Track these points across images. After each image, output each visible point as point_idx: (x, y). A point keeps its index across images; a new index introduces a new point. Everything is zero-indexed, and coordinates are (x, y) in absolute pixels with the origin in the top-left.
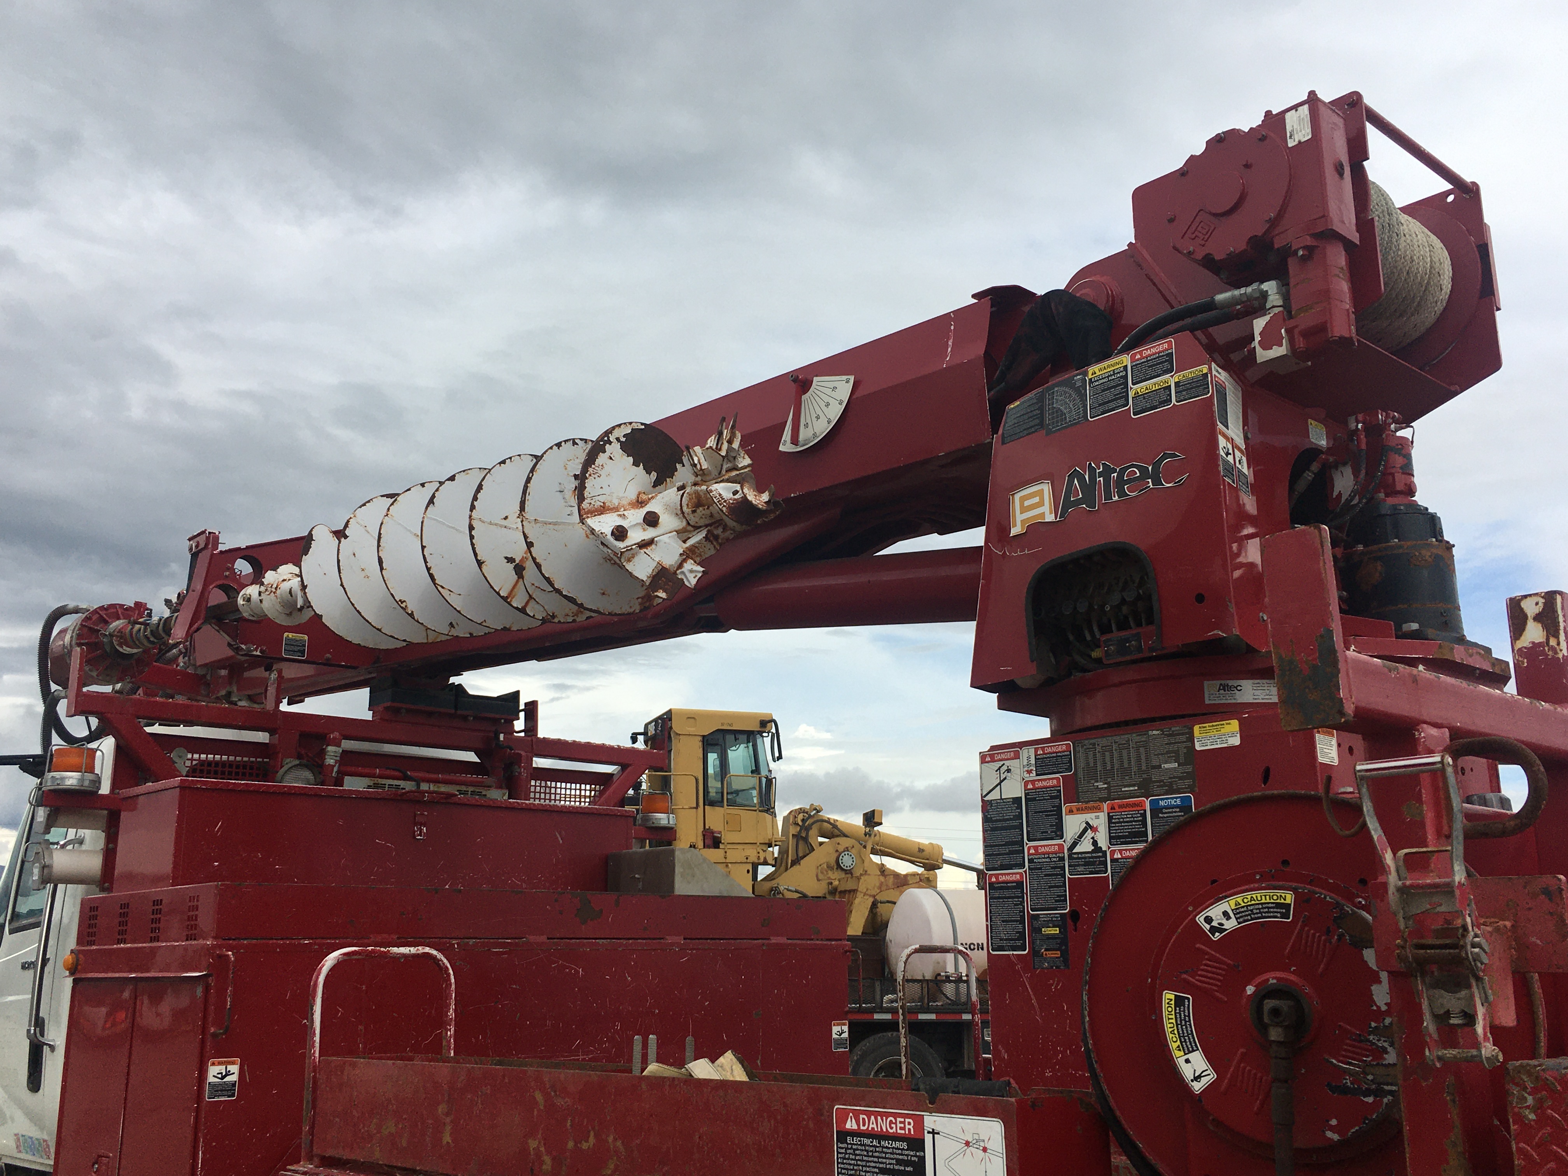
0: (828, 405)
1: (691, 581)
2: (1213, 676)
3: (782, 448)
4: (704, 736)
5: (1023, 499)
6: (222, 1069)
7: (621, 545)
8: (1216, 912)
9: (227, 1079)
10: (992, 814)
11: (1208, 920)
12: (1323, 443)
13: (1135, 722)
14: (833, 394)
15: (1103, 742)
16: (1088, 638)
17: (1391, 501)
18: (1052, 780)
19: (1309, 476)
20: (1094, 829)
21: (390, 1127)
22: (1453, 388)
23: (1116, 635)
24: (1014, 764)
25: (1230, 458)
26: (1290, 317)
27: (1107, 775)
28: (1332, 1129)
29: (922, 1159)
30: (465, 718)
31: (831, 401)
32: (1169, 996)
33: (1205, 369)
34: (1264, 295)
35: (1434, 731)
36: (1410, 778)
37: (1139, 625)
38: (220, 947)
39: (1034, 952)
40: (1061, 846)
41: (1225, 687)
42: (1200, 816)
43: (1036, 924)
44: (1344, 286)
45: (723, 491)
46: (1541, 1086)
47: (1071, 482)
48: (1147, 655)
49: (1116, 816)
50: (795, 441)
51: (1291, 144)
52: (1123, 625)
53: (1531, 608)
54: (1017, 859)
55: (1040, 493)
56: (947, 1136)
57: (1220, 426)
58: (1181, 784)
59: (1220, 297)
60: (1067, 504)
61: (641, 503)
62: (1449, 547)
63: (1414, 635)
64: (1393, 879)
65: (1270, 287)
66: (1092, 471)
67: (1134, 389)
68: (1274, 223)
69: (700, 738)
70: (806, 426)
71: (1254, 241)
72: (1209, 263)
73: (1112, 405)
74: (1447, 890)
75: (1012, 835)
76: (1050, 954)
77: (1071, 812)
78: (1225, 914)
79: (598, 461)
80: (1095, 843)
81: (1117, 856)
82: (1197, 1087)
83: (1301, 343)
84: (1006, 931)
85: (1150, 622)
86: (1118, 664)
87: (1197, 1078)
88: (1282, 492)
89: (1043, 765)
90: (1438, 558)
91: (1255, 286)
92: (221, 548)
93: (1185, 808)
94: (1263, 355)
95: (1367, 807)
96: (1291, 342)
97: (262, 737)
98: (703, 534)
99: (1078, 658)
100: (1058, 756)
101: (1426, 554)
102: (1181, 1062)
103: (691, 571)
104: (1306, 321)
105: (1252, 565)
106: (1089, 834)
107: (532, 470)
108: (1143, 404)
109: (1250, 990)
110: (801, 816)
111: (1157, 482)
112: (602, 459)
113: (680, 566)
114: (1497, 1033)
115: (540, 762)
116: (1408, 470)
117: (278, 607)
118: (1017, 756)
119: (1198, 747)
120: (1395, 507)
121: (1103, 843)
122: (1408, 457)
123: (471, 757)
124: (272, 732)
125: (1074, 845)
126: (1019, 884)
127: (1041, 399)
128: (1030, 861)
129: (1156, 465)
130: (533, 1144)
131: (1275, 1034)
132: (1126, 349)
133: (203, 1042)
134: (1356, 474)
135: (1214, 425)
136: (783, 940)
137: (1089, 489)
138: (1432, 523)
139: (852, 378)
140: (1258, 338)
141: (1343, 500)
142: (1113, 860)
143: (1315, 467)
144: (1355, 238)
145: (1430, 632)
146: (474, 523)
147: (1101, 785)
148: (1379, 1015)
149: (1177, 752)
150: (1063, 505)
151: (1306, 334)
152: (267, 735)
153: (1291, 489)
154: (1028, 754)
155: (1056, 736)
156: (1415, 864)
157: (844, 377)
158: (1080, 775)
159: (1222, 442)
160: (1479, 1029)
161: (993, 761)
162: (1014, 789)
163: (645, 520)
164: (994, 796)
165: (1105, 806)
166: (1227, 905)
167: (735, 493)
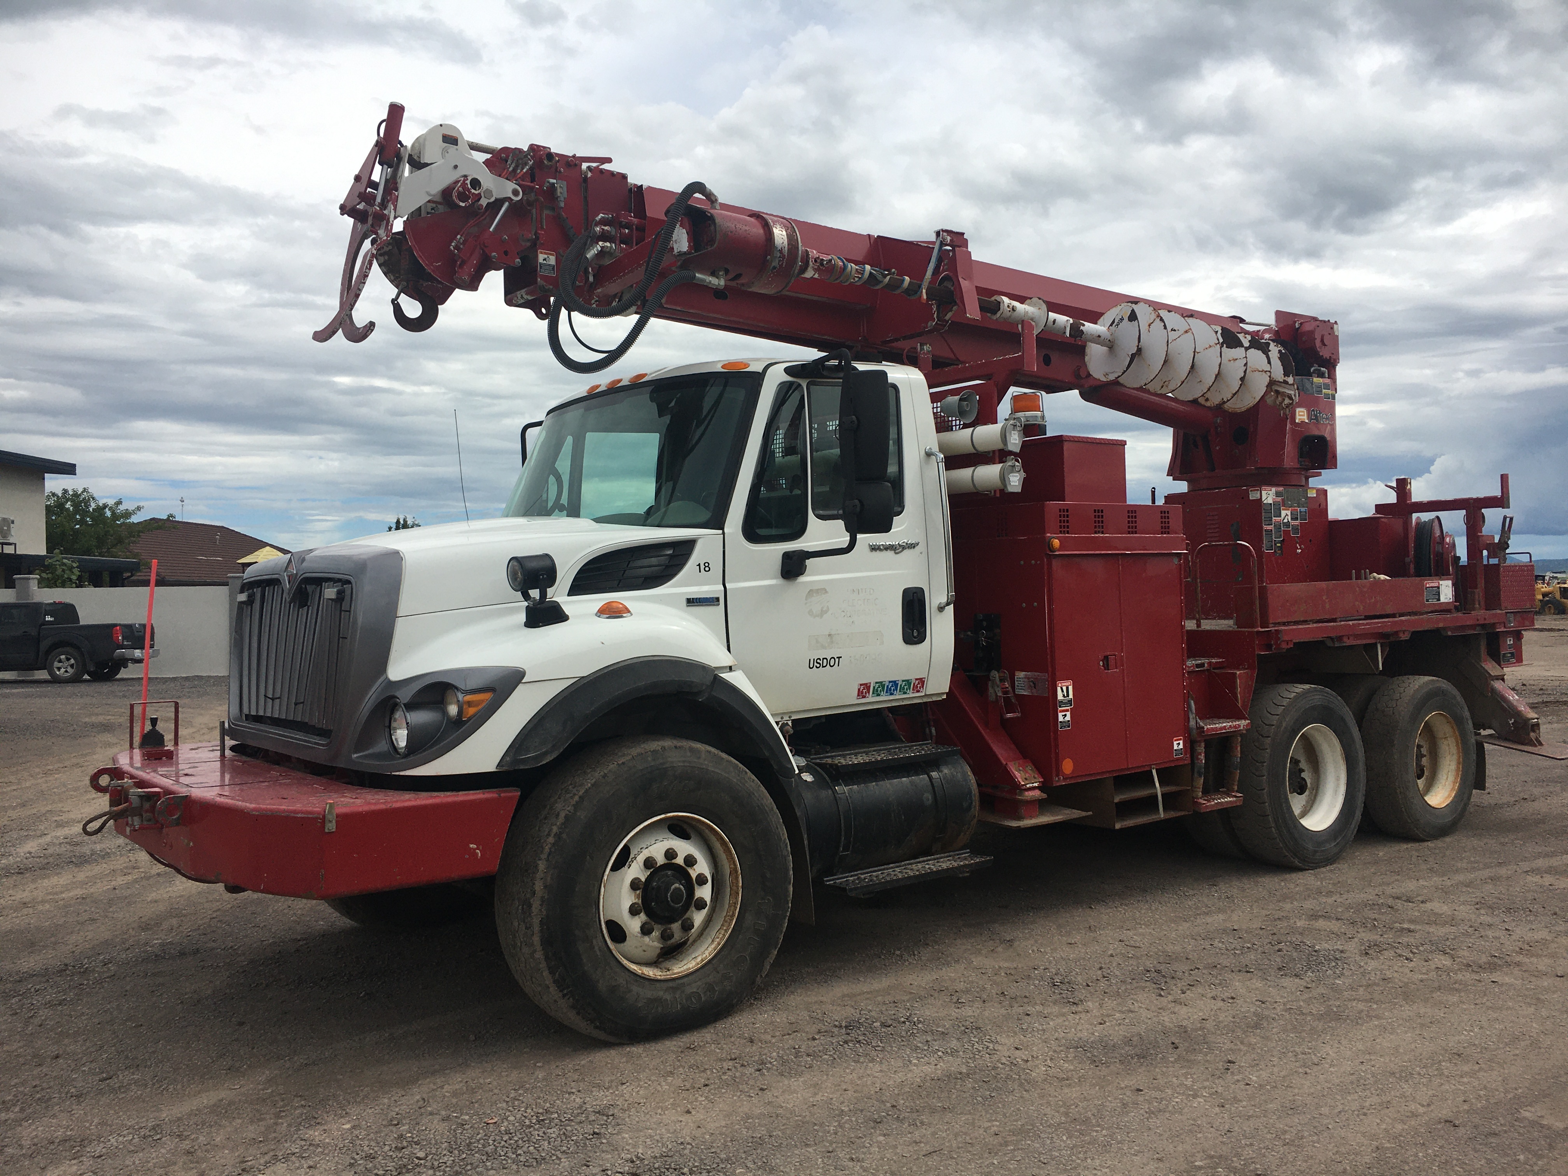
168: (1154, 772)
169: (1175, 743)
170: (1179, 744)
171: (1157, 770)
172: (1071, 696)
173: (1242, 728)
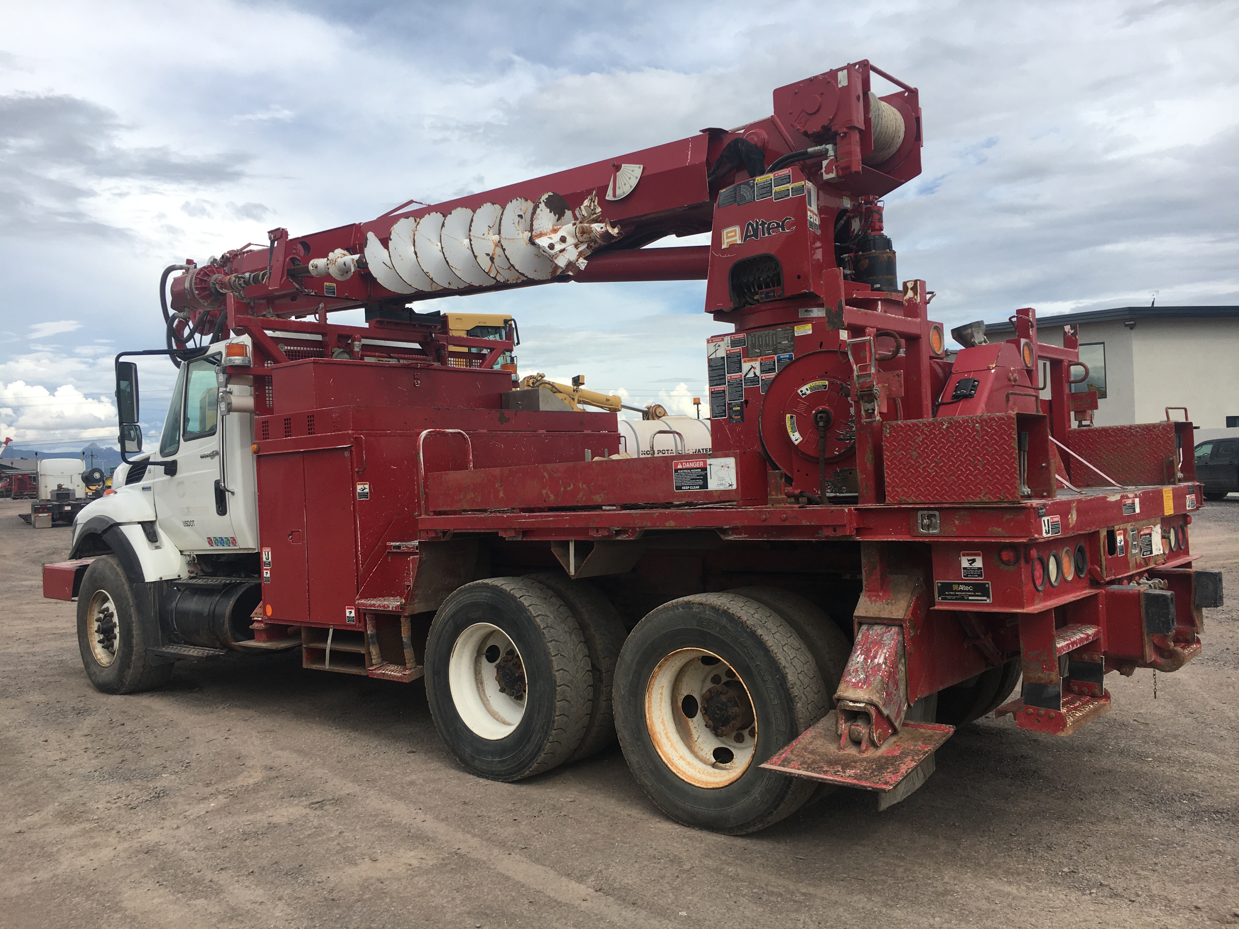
0: (630, 178)
1: (582, 267)
2: (802, 307)
3: (607, 198)
4: (467, 331)
5: (727, 233)
6: (362, 486)
7: (552, 252)
8: (804, 389)
9: (365, 491)
10: (712, 364)
11: (801, 391)
12: (849, 206)
13: (772, 325)
14: (632, 173)
15: (758, 334)
16: (753, 291)
17: (873, 233)
18: (738, 349)
19: (842, 222)
20: (755, 368)
21: (471, 495)
22: (902, 181)
23: (764, 290)
24: (721, 343)
25: (812, 220)
26: (837, 161)
27: (760, 347)
28: (837, 451)
29: (706, 474)
30: (414, 326)
31: (631, 177)
32: (788, 416)
33: (803, 183)
34: (827, 150)
35: (871, 329)
36: (863, 343)
37: (774, 286)
38: (355, 434)
39: (730, 417)
40: (741, 376)
41: (806, 311)
42: (797, 360)
43: (731, 406)
44: (858, 149)
45: (597, 228)
46: (892, 427)
47: (748, 228)
48: (777, 298)
49: (763, 362)
50: (614, 196)
51: (840, 86)
52: (767, 286)
53: (910, 285)
54: (723, 381)
55: (735, 230)
56: (715, 465)
57: (808, 207)
58: (790, 349)
59: (810, 150)
60: (747, 236)
61: (555, 230)
62: (894, 253)
63: (878, 289)
64: (855, 373)
65: (830, 147)
66: (757, 223)
67: (775, 189)
68: (832, 121)
69: (466, 332)
70: (619, 188)
71: (824, 127)
72: (805, 134)
73: (765, 195)
74: (869, 375)
75: (721, 372)
76: (736, 417)
77: (745, 362)
78: (807, 389)
79: (537, 212)
80: (755, 373)
81: (763, 378)
82: (796, 443)
83: (840, 173)
84: (718, 410)
85: (779, 284)
86: (765, 302)
87: (796, 440)
88: (831, 230)
89: (734, 343)
90: (890, 258)
91: (824, 146)
92: (290, 237)
93: (790, 358)
94: (826, 177)
95: (849, 353)
96: (837, 171)
97: (319, 338)
98: (586, 246)
99: (748, 299)
100: (740, 340)
101: (885, 256)
102: (791, 436)
103: (582, 263)
104: (843, 162)
105: (819, 260)
106: (753, 370)
107: (502, 214)
108: (779, 196)
109: (814, 412)
110: (531, 381)
111: (783, 229)
112: (538, 211)
113: (577, 260)
114: (881, 413)
115: (452, 348)
116: (881, 221)
117: (337, 271)
118: (723, 340)
119: (796, 335)
120: (874, 236)
121: (758, 373)
122: (881, 215)
123: (417, 346)
124: (324, 335)
125: (747, 374)
126: (724, 391)
127: (735, 189)
128: (728, 382)
129: (783, 222)
130: (544, 492)
131: (821, 424)
132: (771, 171)
133: (352, 476)
134: (860, 221)
135: (806, 206)
136: (590, 432)
137: (756, 231)
138: (887, 243)
139: (642, 166)
140: (824, 169)
141: (856, 232)
142: (762, 380)
143: (845, 218)
144: (863, 127)
145: (884, 288)
146: (472, 238)
147: (757, 351)
148: (852, 416)
149: (788, 337)
150: (745, 236)
151: (842, 169)
152: (321, 336)
153: (835, 227)
154: (728, 339)
155: (737, 331)
156: (861, 369)
157: (638, 166)
158: (749, 347)
159: (809, 213)
160: (876, 412)
161: (712, 342)
162: (722, 353)
163: (560, 239)
164: (713, 356)
165: (759, 359)
166: (808, 386)
167: (602, 228)
168: (331, 631)
169: (347, 611)
170: (351, 612)
171: (334, 630)
172: (270, 560)
173: (390, 609)
